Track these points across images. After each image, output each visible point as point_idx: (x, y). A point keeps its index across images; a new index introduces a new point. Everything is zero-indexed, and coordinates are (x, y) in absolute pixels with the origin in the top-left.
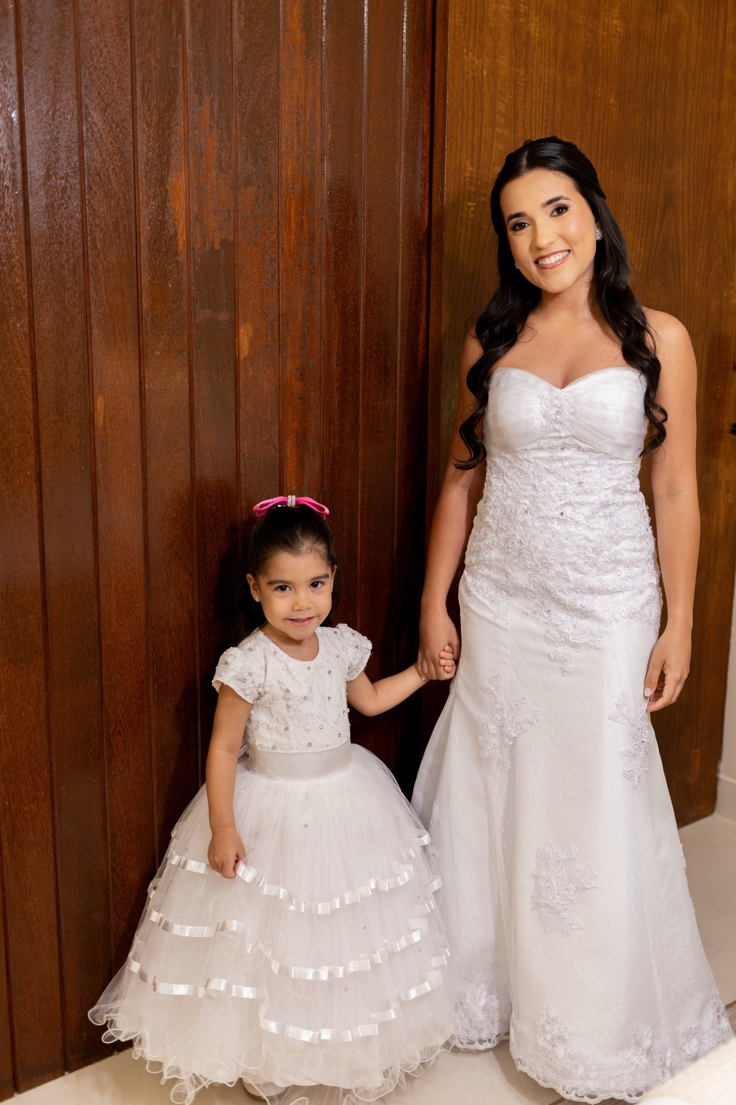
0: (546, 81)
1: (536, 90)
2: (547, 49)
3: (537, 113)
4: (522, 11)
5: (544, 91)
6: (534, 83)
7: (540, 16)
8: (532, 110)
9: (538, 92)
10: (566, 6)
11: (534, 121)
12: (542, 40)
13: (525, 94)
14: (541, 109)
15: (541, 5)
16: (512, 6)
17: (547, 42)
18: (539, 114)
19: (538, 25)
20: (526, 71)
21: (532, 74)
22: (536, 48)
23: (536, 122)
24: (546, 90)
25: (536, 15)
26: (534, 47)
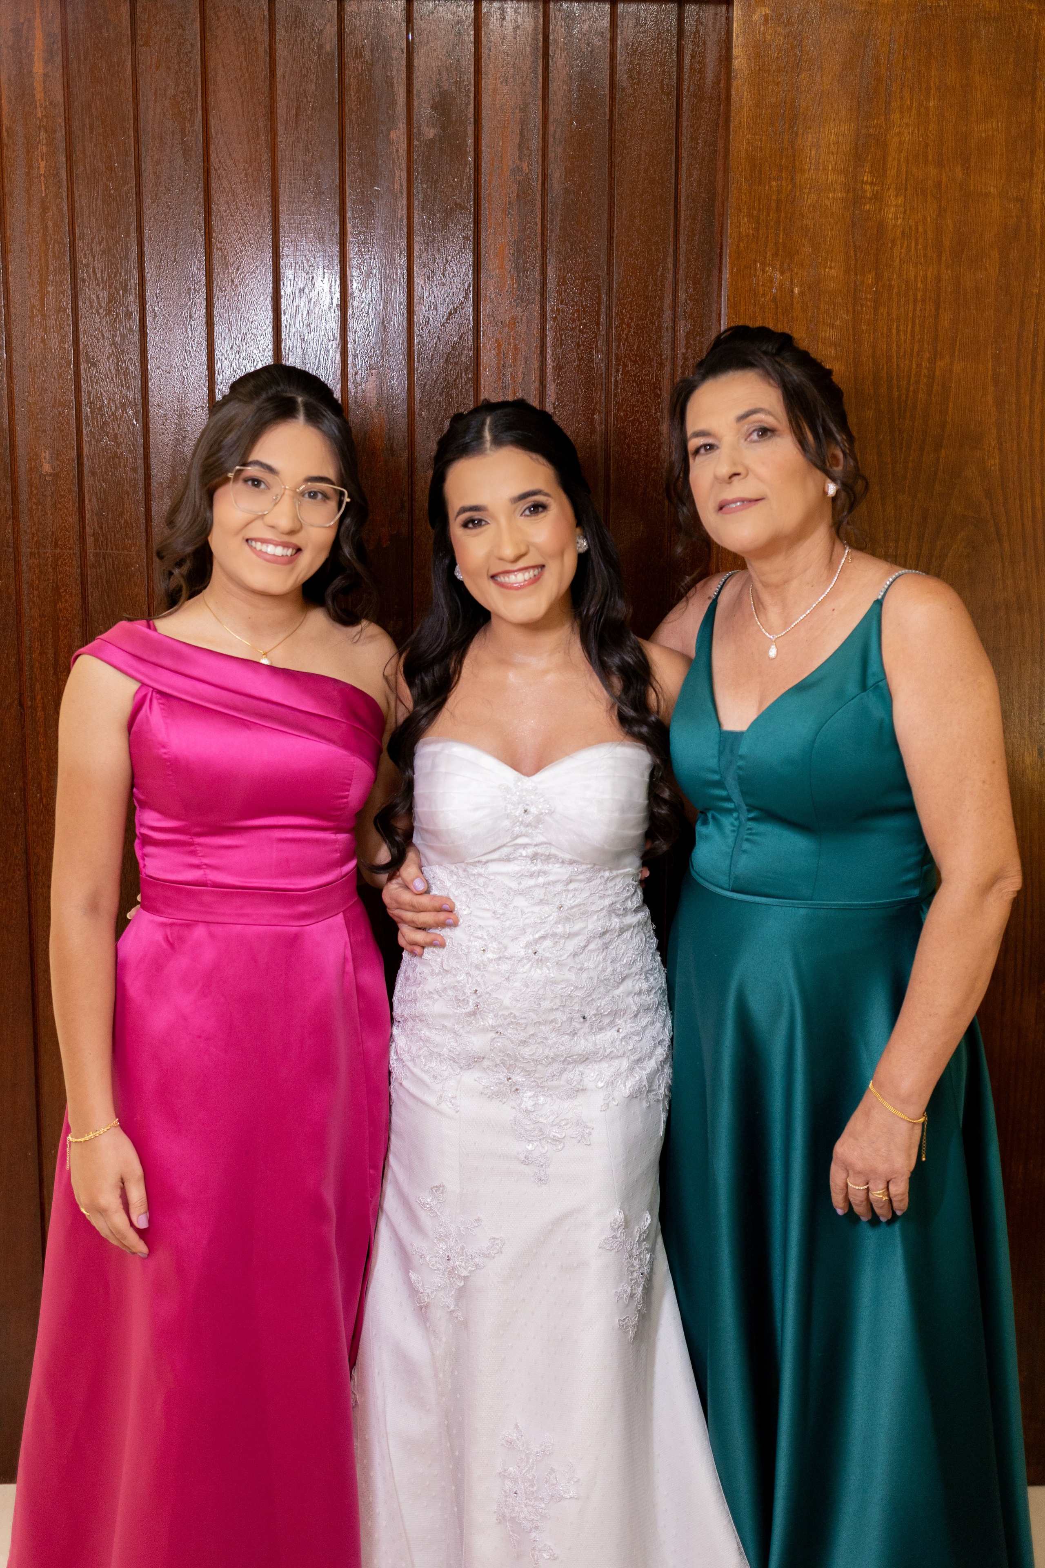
0: (920, 285)
1: (899, 301)
2: (921, 241)
3: (902, 333)
4: (868, 194)
5: (915, 301)
6: (896, 290)
7: (905, 197)
8: (890, 330)
9: (902, 303)
10: (959, 173)
11: (894, 345)
12: (910, 228)
13: (876, 309)
14: (910, 327)
15: (906, 180)
16: (847, 192)
17: (921, 229)
18: (905, 334)
19: (901, 209)
20: (878, 277)
21: (890, 280)
22: (899, 242)
23: (898, 346)
24: (919, 297)
25: (897, 196)
26: (894, 242)
